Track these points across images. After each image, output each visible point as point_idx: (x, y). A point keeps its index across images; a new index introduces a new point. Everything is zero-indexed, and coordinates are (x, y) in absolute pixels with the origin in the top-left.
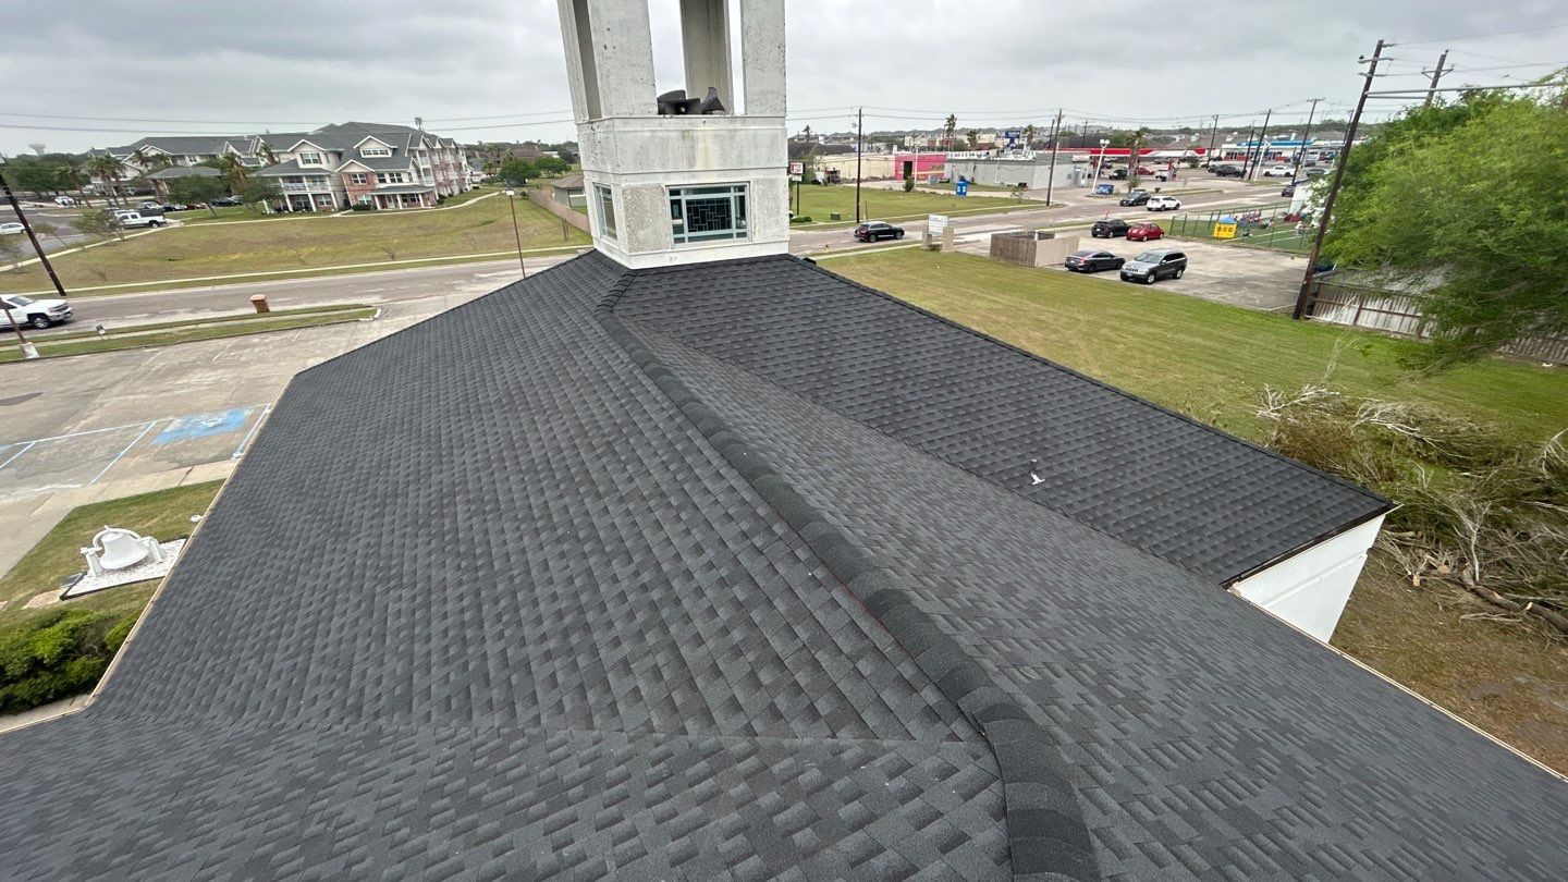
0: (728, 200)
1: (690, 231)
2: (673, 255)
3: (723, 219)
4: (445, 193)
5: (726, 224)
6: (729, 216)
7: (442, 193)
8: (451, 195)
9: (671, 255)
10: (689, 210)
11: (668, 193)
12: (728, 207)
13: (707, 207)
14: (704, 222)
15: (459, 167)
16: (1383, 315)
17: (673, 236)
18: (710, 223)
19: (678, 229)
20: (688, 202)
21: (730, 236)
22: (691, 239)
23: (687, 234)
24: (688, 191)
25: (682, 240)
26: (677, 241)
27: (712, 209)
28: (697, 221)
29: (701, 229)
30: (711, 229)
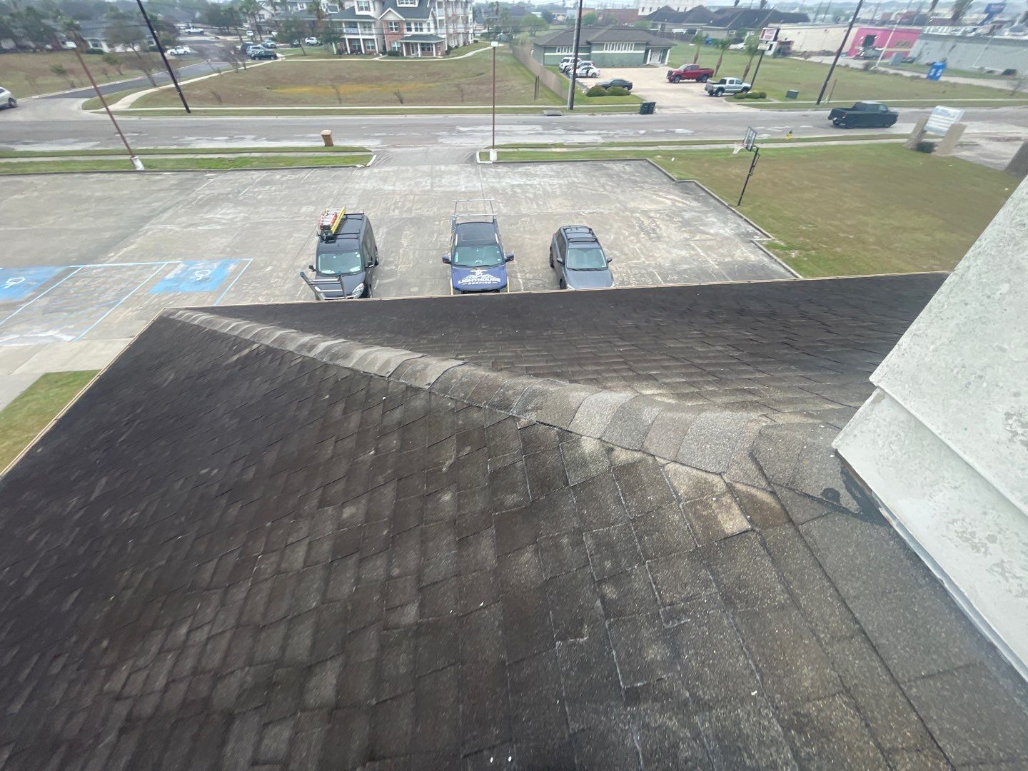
4: (453, 44)
7: (451, 45)
8: (456, 47)
15: (466, 20)
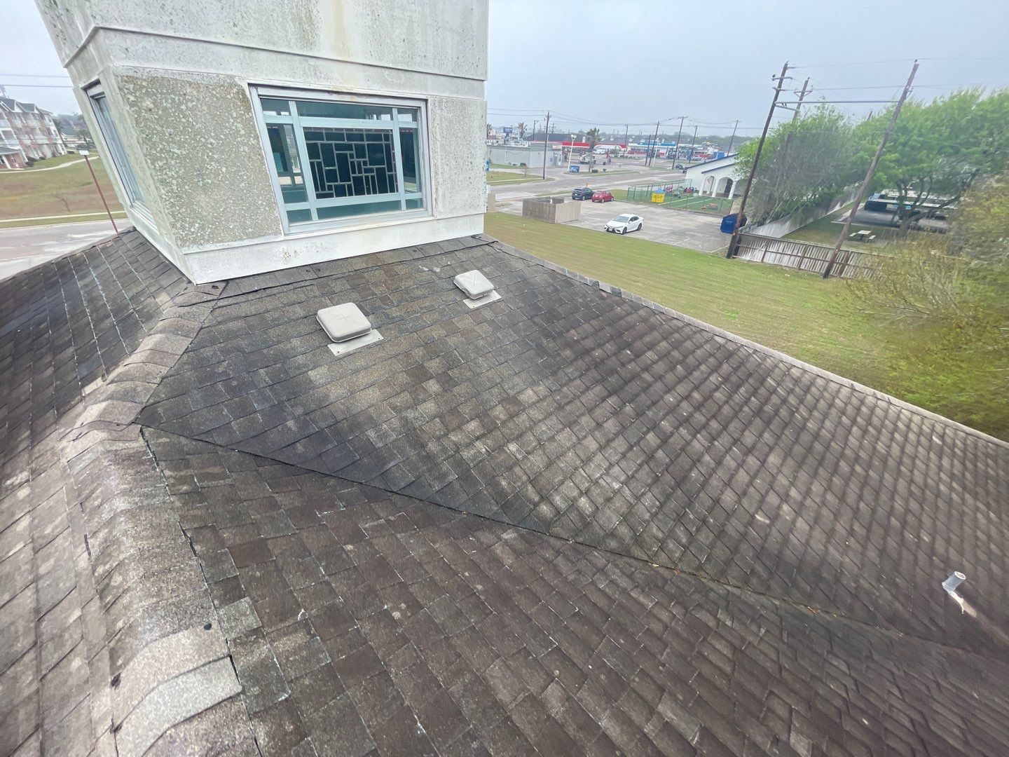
0: (387, 135)
1: (319, 196)
2: (292, 247)
3: (381, 173)
5: (386, 184)
6: (391, 167)
7: (31, 156)
9: (284, 246)
10: (313, 152)
11: (257, 103)
12: (389, 149)
13: (349, 147)
14: (345, 177)
16: (779, 255)
17: (282, 208)
18: (358, 181)
19: (294, 193)
20: (310, 134)
21: (395, 205)
22: (324, 213)
23: (313, 203)
24: (307, 108)
25: (304, 215)
26: (294, 216)
27: (360, 151)
28: (331, 176)
29: (341, 192)
30: (360, 192)
